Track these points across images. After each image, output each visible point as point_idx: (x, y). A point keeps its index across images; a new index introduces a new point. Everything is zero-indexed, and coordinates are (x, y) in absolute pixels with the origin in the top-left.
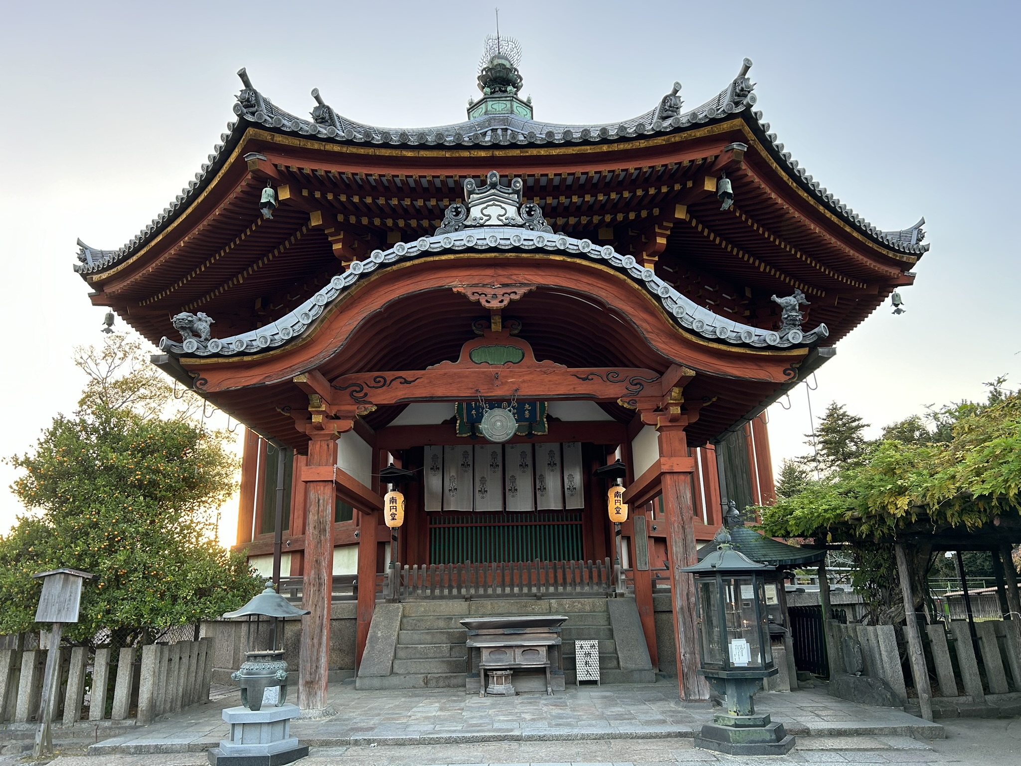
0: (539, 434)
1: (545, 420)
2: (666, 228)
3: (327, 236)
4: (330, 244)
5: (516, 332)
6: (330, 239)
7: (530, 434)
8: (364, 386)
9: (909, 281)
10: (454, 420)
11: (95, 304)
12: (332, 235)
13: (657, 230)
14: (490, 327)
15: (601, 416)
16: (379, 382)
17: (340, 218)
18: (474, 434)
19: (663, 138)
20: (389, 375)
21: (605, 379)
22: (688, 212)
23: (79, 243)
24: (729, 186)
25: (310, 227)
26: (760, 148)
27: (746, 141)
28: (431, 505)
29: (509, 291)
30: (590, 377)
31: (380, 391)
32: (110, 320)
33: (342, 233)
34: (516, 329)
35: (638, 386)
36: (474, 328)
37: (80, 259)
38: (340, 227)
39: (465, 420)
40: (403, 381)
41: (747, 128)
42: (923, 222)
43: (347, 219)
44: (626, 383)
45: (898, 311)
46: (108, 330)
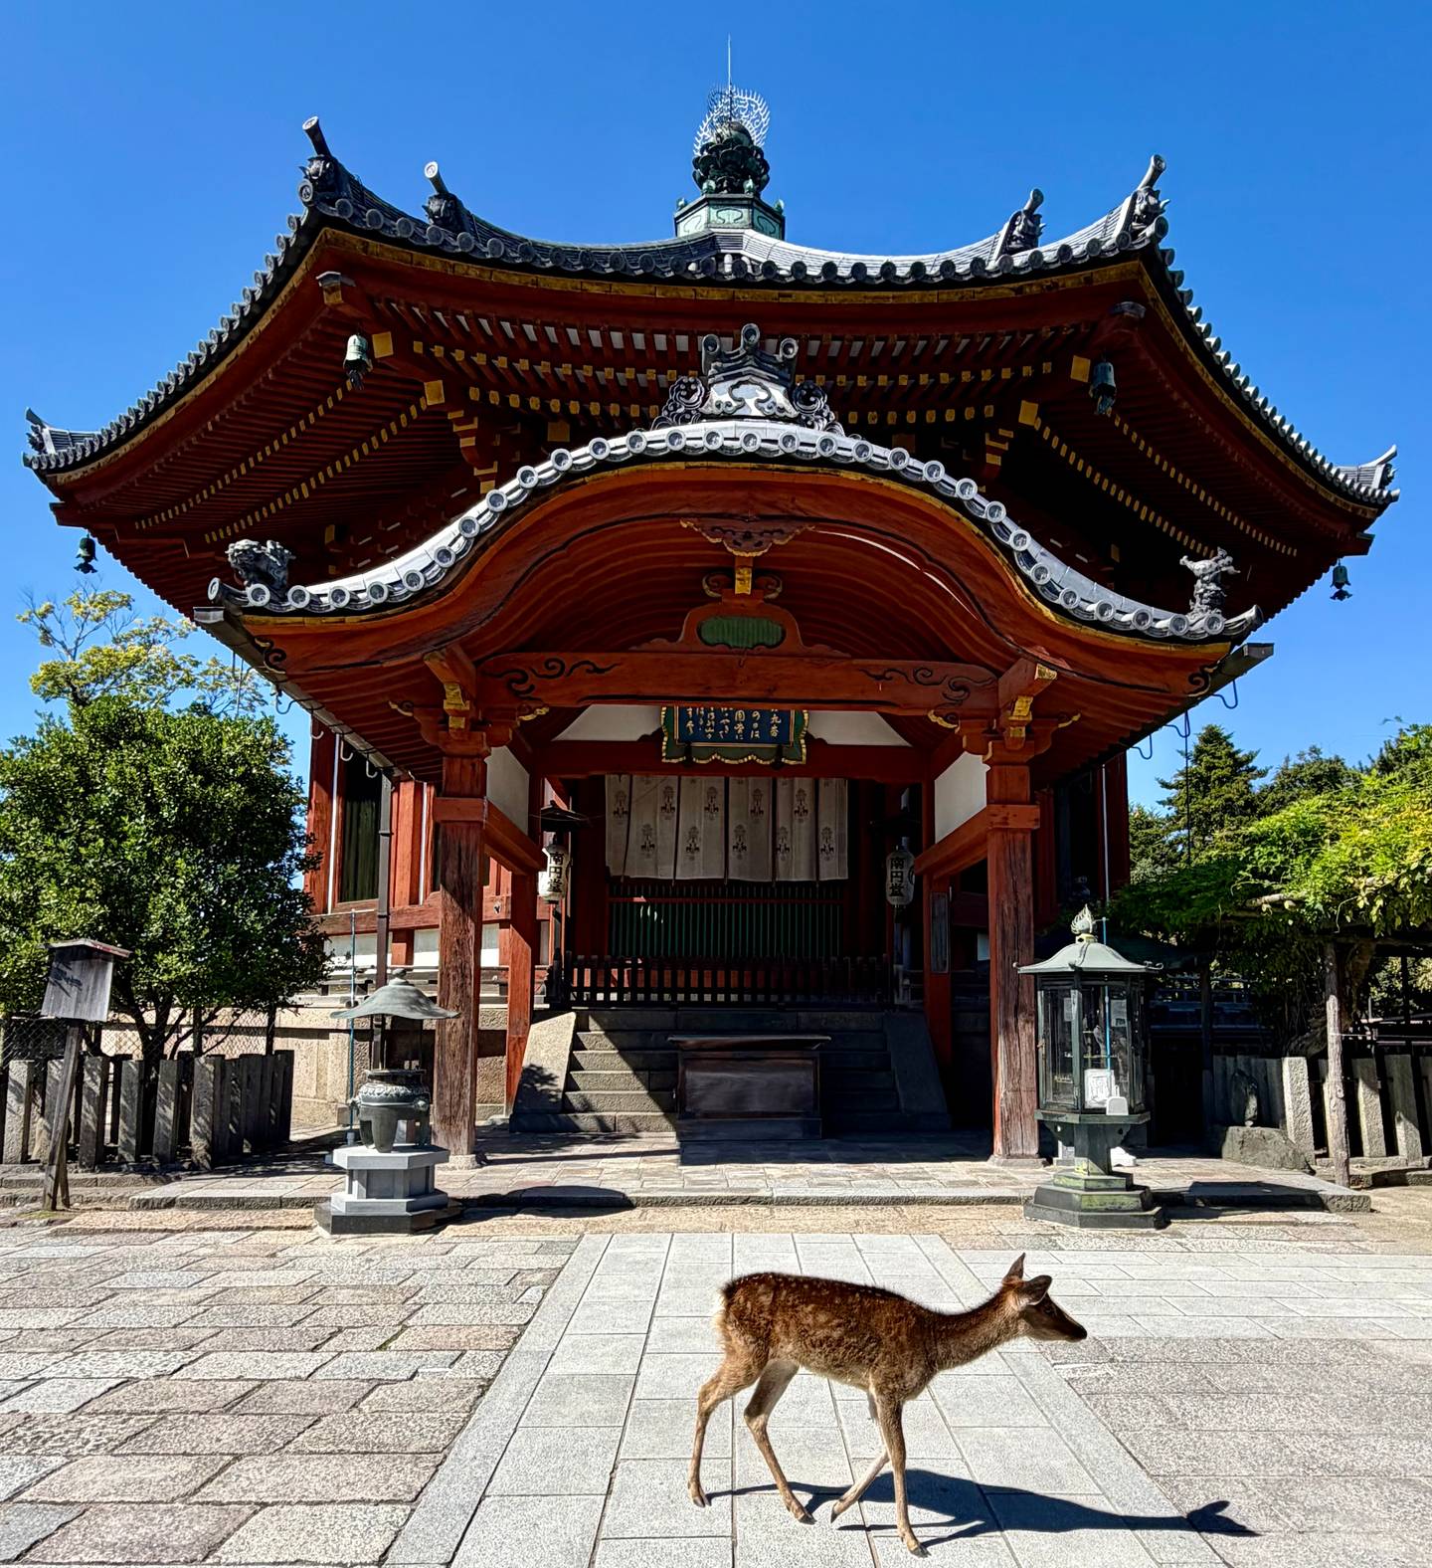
0: (792, 763)
1: (803, 741)
2: (1002, 440)
3: (450, 423)
4: (457, 437)
5: (773, 596)
6: (456, 429)
7: (778, 761)
8: (530, 673)
9: (1361, 548)
10: (658, 734)
11: (62, 521)
12: (459, 422)
13: (988, 442)
14: (732, 586)
15: (890, 738)
16: (554, 667)
17: (474, 394)
18: (689, 759)
19: (1012, 285)
20: (568, 659)
21: (912, 678)
22: (1040, 414)
23: (31, 416)
24: (1111, 375)
25: (424, 407)
26: (1164, 312)
27: (1143, 300)
29: (771, 528)
30: (888, 675)
31: (552, 682)
32: (88, 546)
33: (476, 420)
34: (774, 591)
35: (962, 692)
36: (706, 587)
37: (32, 443)
38: (472, 410)
39: (677, 737)
40: (591, 668)
41: (1147, 277)
43: (484, 396)
44: (944, 687)
45: (1342, 594)
46: (86, 568)
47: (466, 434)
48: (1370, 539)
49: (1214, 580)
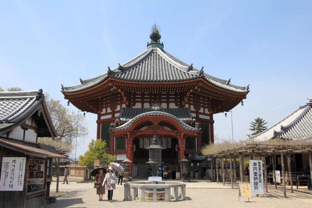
2: (189, 93)
5: (159, 124)
6: (121, 93)
8: (136, 132)
9: (245, 98)
11: (65, 99)
13: (187, 93)
20: (139, 131)
21: (172, 132)
23: (62, 85)
24: (199, 90)
25: (118, 91)
28: (141, 147)
29: (158, 121)
30: (170, 132)
32: (69, 103)
33: (124, 92)
35: (177, 133)
37: (62, 89)
40: (141, 132)
41: (202, 79)
42: (249, 85)
43: (125, 90)
44: (175, 133)
45: (242, 105)
46: (68, 105)
47: (123, 94)
48: (246, 97)
49: (198, 125)
